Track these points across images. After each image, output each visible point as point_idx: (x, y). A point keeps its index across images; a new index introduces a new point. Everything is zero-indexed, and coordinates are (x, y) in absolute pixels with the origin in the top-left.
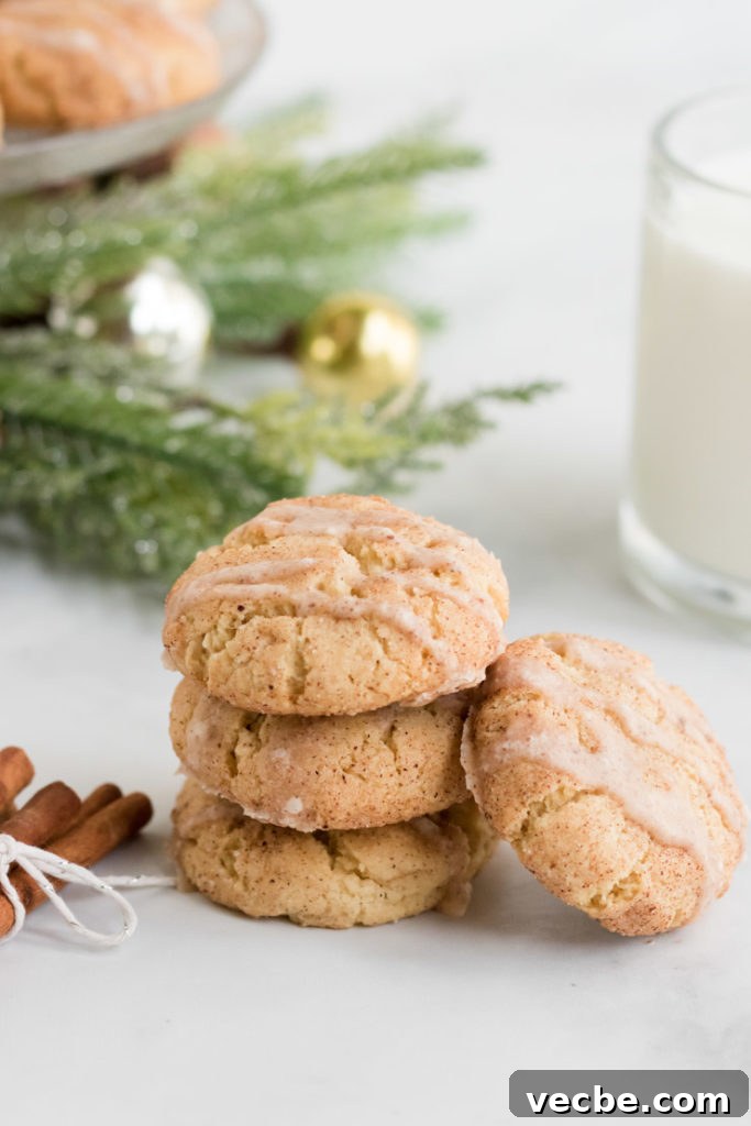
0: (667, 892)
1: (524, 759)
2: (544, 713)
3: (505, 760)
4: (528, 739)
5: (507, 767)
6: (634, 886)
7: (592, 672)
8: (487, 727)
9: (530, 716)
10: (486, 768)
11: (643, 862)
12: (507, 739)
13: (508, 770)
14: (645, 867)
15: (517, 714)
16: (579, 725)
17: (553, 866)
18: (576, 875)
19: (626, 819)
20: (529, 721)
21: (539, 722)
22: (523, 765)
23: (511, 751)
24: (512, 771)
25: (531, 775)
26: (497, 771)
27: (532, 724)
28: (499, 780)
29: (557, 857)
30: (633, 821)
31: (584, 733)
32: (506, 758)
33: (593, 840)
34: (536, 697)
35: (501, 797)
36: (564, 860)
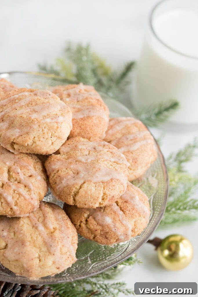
0: (114, 191)
1: (64, 187)
2: (62, 173)
3: (60, 190)
4: (62, 182)
5: (62, 191)
6: (106, 195)
7: (68, 153)
8: (53, 184)
9: (59, 176)
10: (58, 194)
11: (104, 189)
12: (58, 185)
13: (63, 192)
14: (105, 190)
15: (56, 178)
16: (71, 170)
17: (85, 205)
18: (92, 203)
19: (94, 183)
20: (60, 178)
21: (62, 177)
22: (65, 189)
23: (60, 187)
24: (63, 191)
25: (68, 190)
26: (61, 193)
27: (61, 178)
28: (62, 194)
29: (85, 203)
30: (96, 183)
31: (73, 171)
32: (60, 189)
33: (90, 194)
34: (58, 171)
35: (65, 198)
36: (87, 202)
